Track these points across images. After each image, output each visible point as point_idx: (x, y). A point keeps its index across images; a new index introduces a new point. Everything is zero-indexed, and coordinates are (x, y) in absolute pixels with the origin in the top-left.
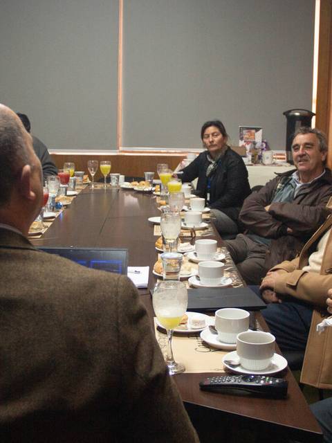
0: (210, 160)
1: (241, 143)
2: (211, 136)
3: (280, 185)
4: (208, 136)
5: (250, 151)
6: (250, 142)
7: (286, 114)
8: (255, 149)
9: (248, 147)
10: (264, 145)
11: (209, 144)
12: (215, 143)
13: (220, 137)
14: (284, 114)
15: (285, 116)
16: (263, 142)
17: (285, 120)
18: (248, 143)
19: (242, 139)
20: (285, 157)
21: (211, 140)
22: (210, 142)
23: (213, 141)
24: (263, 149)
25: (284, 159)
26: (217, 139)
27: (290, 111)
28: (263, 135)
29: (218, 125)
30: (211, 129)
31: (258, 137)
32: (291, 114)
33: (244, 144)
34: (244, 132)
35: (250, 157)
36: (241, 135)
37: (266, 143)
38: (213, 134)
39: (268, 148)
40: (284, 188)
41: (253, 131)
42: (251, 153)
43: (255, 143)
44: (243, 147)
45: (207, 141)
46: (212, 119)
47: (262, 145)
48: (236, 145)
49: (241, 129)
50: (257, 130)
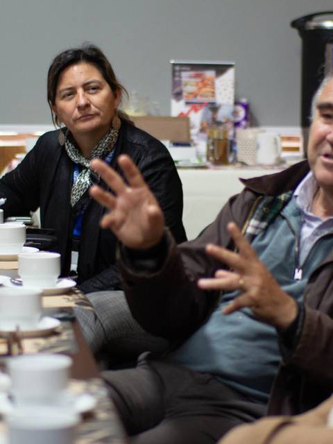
0: (75, 158)
1: (177, 108)
2: (80, 91)
3: (253, 222)
4: (72, 92)
5: (202, 130)
6: (201, 104)
7: (299, 24)
8: (216, 123)
9: (196, 118)
10: (242, 113)
11: (77, 113)
12: (93, 109)
13: (105, 91)
14: (295, 24)
15: (295, 32)
16: (236, 103)
17: (295, 41)
18: (195, 106)
19: (178, 95)
20: (300, 144)
21: (82, 102)
22: (80, 108)
23: (87, 106)
24: (237, 124)
25: (297, 149)
26: (98, 99)
27: (310, 18)
28: (237, 85)
29: (95, 58)
30: (79, 74)
31: (224, 89)
32: (312, 24)
33: (185, 109)
34: (186, 76)
35: (202, 146)
36: (176, 84)
37: (246, 107)
38: (86, 87)
39: (251, 120)
40: (266, 230)
41: (210, 74)
42: (205, 135)
43: (214, 108)
44: (183, 118)
45: (68, 105)
46: (75, 44)
47: (235, 113)
48: (163, 114)
49: (177, 69)
50: (220, 69)
